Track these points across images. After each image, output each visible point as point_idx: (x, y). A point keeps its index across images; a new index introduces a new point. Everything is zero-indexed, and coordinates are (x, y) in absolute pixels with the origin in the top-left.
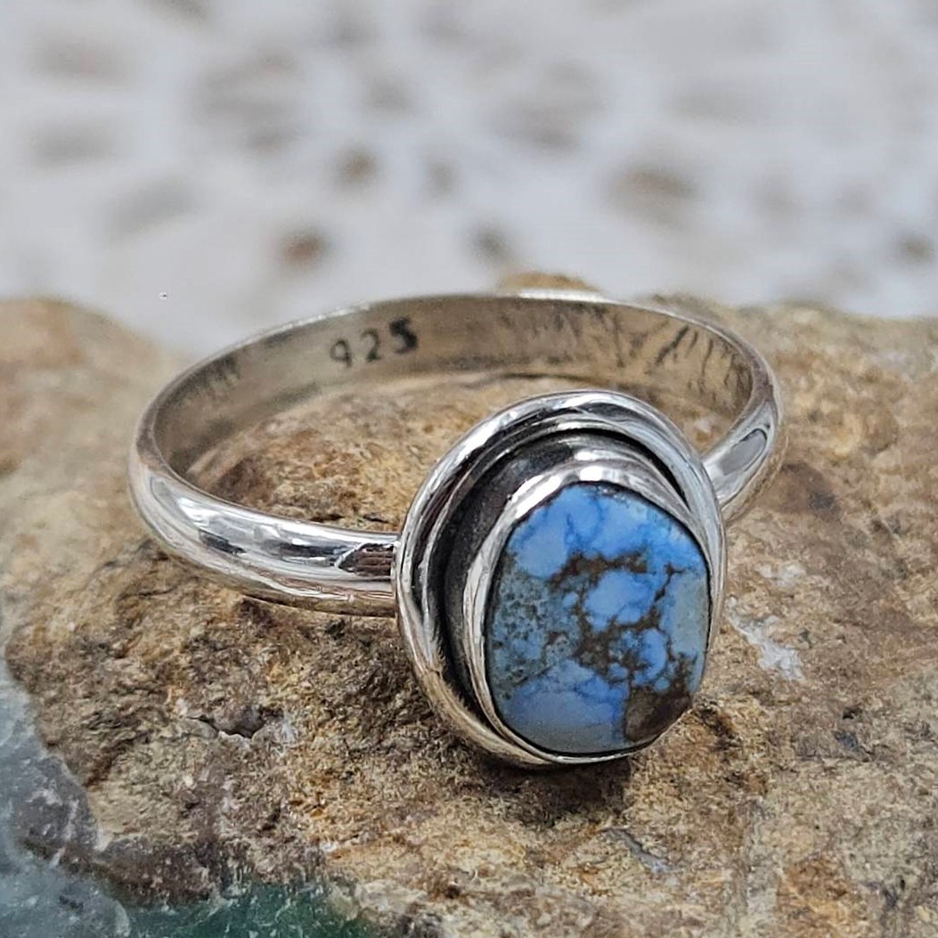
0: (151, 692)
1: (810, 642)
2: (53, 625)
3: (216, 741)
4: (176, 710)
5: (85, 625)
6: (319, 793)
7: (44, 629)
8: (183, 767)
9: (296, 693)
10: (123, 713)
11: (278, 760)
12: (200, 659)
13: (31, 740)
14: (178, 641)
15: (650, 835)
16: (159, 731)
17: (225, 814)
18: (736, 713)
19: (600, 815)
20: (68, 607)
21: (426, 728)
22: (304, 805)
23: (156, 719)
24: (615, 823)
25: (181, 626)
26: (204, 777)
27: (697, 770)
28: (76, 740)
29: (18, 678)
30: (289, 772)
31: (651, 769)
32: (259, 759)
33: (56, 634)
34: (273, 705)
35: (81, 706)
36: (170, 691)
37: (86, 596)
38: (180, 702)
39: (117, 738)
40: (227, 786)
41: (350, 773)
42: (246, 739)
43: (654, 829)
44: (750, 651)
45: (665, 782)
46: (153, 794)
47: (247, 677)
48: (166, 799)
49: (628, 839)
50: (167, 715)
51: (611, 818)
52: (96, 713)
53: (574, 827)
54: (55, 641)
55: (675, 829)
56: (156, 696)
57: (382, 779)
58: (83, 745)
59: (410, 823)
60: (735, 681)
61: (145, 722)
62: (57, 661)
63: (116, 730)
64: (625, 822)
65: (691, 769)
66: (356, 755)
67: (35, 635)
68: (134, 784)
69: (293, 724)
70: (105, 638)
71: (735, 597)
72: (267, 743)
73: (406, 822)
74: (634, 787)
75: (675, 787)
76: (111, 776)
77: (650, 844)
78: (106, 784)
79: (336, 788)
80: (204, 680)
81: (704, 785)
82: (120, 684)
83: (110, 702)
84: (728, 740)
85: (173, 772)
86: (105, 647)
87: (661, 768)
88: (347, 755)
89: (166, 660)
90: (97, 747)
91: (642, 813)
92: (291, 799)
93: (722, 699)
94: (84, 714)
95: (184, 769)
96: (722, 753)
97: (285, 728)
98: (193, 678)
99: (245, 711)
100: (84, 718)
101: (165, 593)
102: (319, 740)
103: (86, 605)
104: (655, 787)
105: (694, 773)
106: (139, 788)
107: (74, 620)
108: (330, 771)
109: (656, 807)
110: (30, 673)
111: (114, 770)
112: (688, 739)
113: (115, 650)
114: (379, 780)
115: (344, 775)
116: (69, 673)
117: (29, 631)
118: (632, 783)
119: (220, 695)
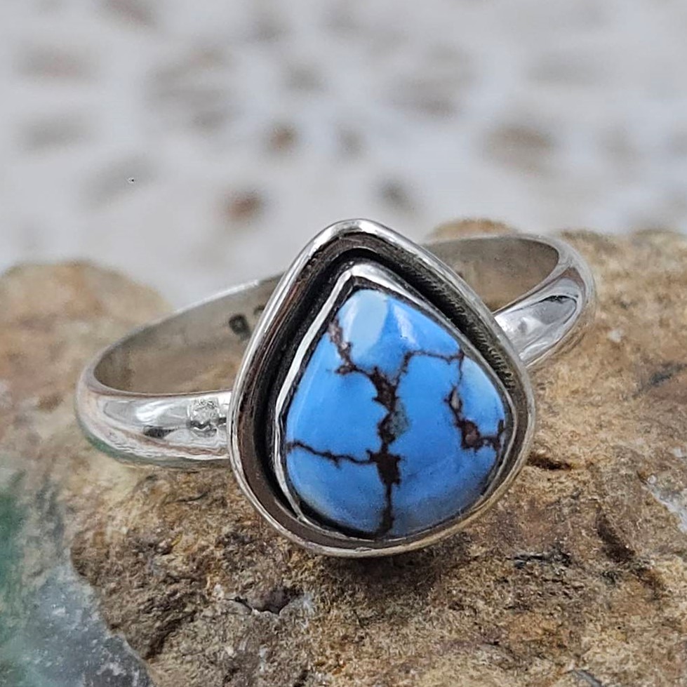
0: (193, 580)
2: (109, 530)
3: (250, 617)
4: (215, 594)
5: (135, 529)
6: (338, 656)
7: (102, 534)
8: (224, 640)
9: (313, 575)
10: (172, 599)
11: (302, 630)
12: (232, 551)
13: (97, 624)
14: (213, 537)
15: (606, 673)
16: (202, 611)
17: (261, 676)
18: (665, 570)
19: (564, 659)
20: (120, 515)
22: (326, 666)
23: (199, 602)
24: (577, 665)
25: (214, 525)
26: (242, 648)
27: (638, 618)
28: (134, 622)
29: (82, 574)
30: (312, 640)
31: (602, 619)
32: (286, 630)
33: (112, 538)
34: (295, 586)
35: (136, 594)
36: (208, 579)
37: (133, 505)
38: (218, 586)
39: (168, 619)
40: (262, 652)
41: (362, 638)
42: (274, 615)
43: (609, 669)
44: (671, 518)
45: (614, 629)
46: (201, 663)
47: (272, 564)
48: (212, 667)
49: (589, 678)
50: (207, 597)
51: (573, 661)
52: (149, 600)
53: (544, 670)
54: (111, 543)
55: (626, 668)
56: (197, 583)
57: (388, 641)
58: (141, 626)
59: (413, 676)
60: (662, 544)
61: (189, 605)
62: (115, 559)
63: (166, 613)
64: (585, 663)
65: (633, 618)
66: (364, 623)
67: (94, 540)
68: (184, 655)
69: (313, 600)
70: (153, 538)
71: (656, 475)
72: (293, 617)
73: (410, 675)
74: (590, 635)
75: (622, 633)
76: (165, 650)
77: (607, 681)
78: (161, 656)
79: (350, 651)
80: (236, 568)
81: (645, 630)
82: (168, 575)
83: (160, 590)
84: (661, 592)
85: (216, 644)
86: (153, 546)
87: (610, 617)
88: (358, 623)
89: (204, 553)
90: (151, 627)
91: (597, 656)
92: (316, 661)
93: (653, 559)
94: (140, 601)
95: (225, 641)
96: (656, 602)
97: (306, 604)
98: (227, 567)
99: (271, 592)
100: (139, 604)
101: (199, 498)
102: (334, 612)
103: (135, 512)
104: (606, 634)
105: (635, 622)
106: (189, 658)
107: (126, 525)
108: (345, 637)
109: (608, 650)
110: (92, 570)
111: (166, 645)
112: (628, 593)
113: (162, 548)
114: (385, 642)
115: (357, 639)
116: (125, 569)
117: (90, 535)
118: (588, 632)
119: (251, 580)
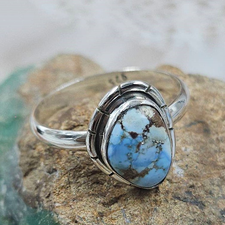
1: (187, 168)
2: (26, 139)
6: (59, 191)
9: (61, 166)
10: (32, 162)
11: (53, 182)
12: (47, 154)
14: (45, 148)
15: (129, 213)
16: (38, 167)
17: (42, 191)
21: (87, 179)
36: (41, 159)
38: (42, 162)
39: (31, 167)
42: (50, 175)
44: (172, 168)
45: (139, 199)
49: (124, 213)
50: (40, 164)
51: (123, 206)
55: (134, 213)
61: (36, 165)
64: (126, 208)
65: (146, 197)
66: (70, 183)
68: (32, 178)
70: (32, 145)
75: (141, 201)
76: (28, 175)
77: (128, 215)
79: (64, 190)
80: (47, 159)
82: (32, 156)
84: (157, 191)
88: (68, 183)
89: (42, 152)
90: (26, 168)
92: (53, 191)
95: (39, 178)
97: (57, 174)
99: (50, 168)
100: (26, 161)
104: (136, 200)
108: (63, 186)
113: (33, 148)
114: (73, 190)
115: (66, 187)
119: (48, 163)
